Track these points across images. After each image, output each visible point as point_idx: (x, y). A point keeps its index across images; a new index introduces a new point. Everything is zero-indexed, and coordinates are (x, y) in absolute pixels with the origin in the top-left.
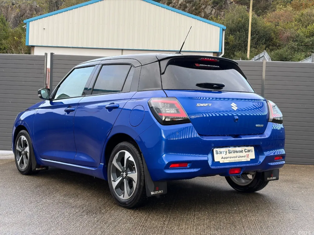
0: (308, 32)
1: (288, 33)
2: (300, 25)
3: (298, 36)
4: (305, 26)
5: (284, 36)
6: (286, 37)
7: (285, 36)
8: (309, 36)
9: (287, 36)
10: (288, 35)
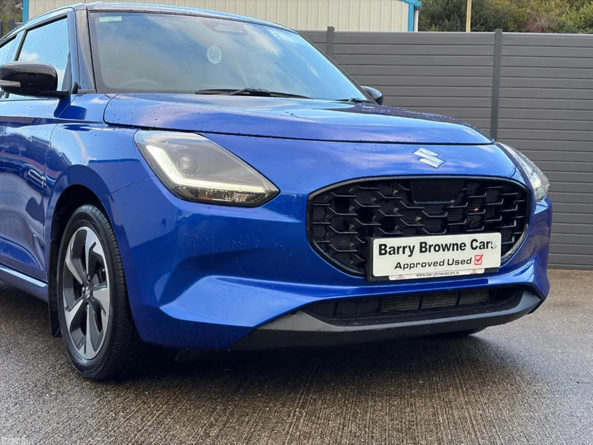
0: (581, 18)
1: (543, 21)
2: (567, 6)
3: (564, 27)
4: (576, 8)
5: (535, 26)
6: (540, 29)
7: (537, 26)
8: (584, 27)
9: (541, 26)
10: (543, 24)
